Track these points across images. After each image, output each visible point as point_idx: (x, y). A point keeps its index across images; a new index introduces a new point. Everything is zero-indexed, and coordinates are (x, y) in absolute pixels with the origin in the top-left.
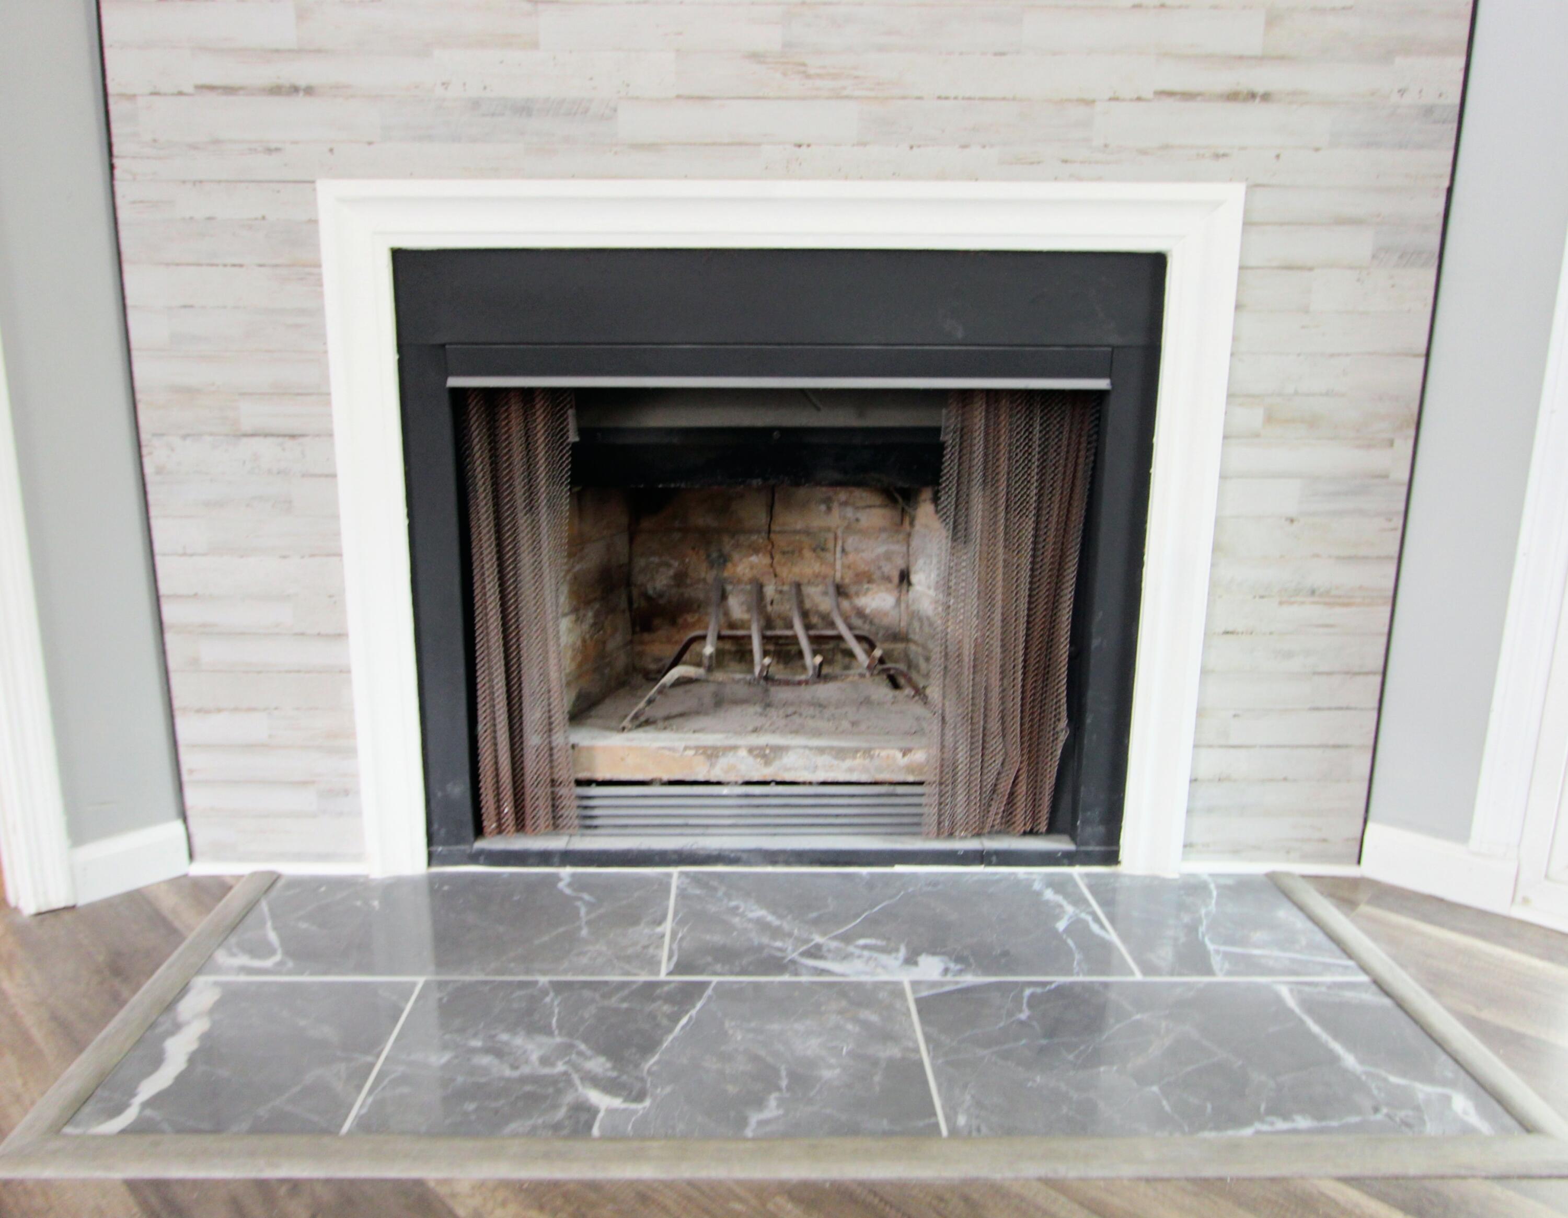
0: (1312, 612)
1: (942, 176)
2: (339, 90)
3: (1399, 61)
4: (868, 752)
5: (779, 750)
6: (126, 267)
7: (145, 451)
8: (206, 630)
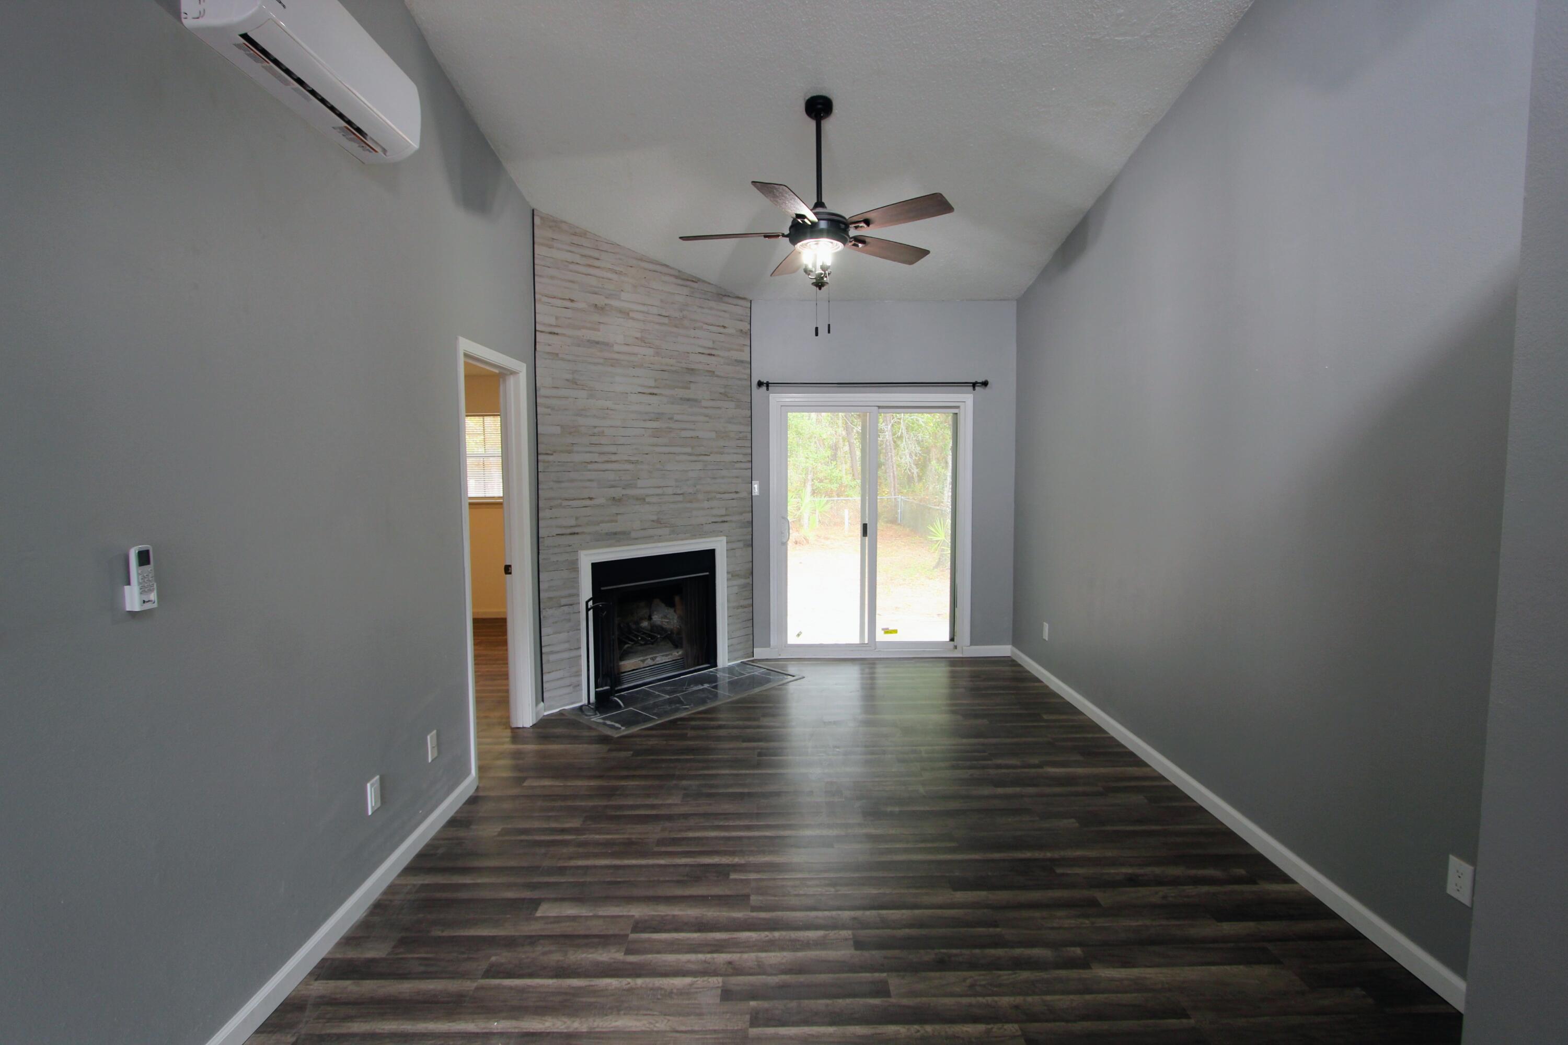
0: (740, 610)
1: (682, 540)
2: (583, 533)
3: (744, 514)
4: (672, 654)
5: (656, 657)
6: (540, 573)
7: (541, 613)
8: (552, 653)
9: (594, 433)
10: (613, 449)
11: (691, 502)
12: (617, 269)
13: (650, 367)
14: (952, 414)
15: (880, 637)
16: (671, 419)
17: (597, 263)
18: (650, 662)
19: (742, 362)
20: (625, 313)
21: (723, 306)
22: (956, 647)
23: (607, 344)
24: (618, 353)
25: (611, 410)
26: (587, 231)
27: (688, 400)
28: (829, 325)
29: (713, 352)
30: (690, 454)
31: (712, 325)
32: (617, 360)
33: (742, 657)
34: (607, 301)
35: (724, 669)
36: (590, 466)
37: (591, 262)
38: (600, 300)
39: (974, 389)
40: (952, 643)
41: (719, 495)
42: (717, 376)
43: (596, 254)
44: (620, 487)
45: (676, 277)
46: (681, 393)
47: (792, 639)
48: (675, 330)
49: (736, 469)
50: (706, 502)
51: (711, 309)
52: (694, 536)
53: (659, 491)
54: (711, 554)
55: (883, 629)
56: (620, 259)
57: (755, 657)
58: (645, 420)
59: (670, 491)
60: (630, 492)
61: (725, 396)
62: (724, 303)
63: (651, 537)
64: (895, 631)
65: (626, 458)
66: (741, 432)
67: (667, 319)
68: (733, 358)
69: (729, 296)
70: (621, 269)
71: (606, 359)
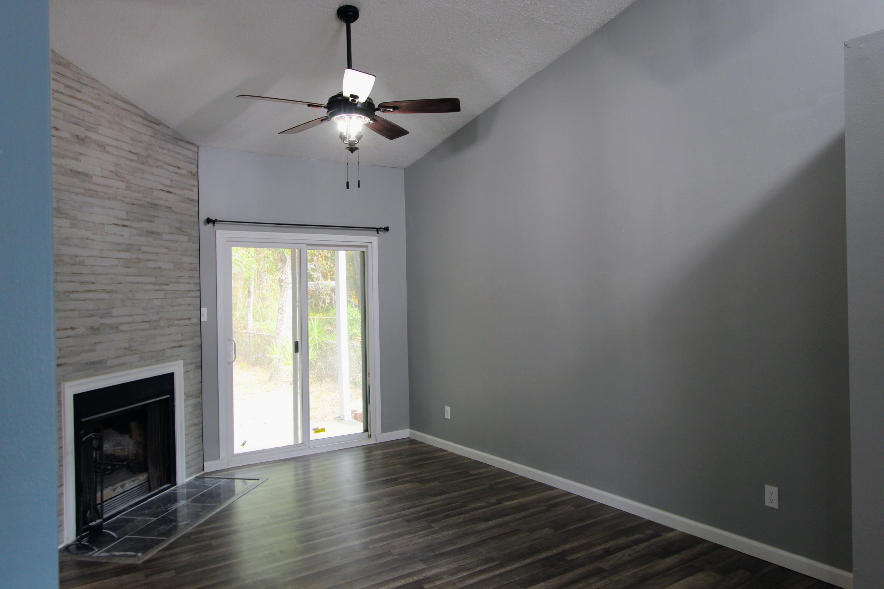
1: (149, 365)
3: (195, 339)
4: (138, 480)
5: (124, 484)
9: (76, 262)
10: (92, 278)
11: (155, 329)
12: (95, 103)
13: (122, 200)
14: (359, 252)
15: (313, 436)
16: (139, 250)
17: (78, 95)
18: (120, 490)
19: (192, 200)
20: (102, 147)
21: (178, 149)
22: (370, 436)
23: (87, 175)
24: (97, 184)
25: (90, 240)
26: (71, 63)
27: (153, 233)
28: (359, 181)
29: (171, 190)
30: (154, 284)
31: (170, 165)
32: (96, 191)
33: (196, 472)
34: (88, 134)
35: (183, 486)
36: (73, 296)
37: (73, 93)
38: (81, 132)
39: (378, 233)
40: (367, 433)
41: (177, 321)
42: (174, 212)
43: (78, 86)
44: (98, 316)
45: (143, 118)
46: (145, 225)
47: (238, 449)
48: (141, 166)
49: (189, 297)
50: (167, 328)
51: (169, 150)
52: (158, 362)
53: (130, 319)
54: (170, 377)
55: (314, 429)
56: (98, 94)
57: (206, 470)
58: (118, 251)
59: (139, 319)
60: (108, 321)
61: (180, 230)
62: (179, 146)
63: (124, 364)
64: (323, 430)
65: (103, 287)
66: (192, 264)
67: (135, 156)
68: (185, 196)
69: (182, 140)
70: (98, 104)
71: (86, 189)
